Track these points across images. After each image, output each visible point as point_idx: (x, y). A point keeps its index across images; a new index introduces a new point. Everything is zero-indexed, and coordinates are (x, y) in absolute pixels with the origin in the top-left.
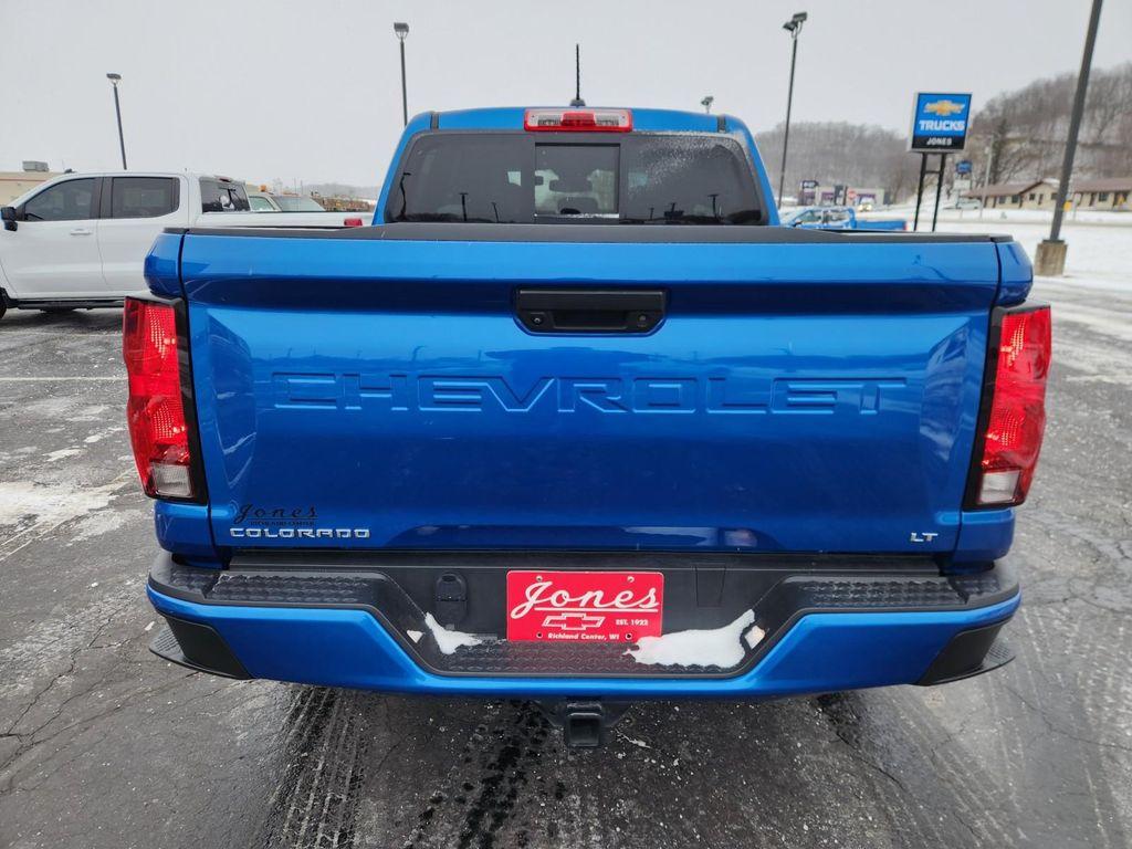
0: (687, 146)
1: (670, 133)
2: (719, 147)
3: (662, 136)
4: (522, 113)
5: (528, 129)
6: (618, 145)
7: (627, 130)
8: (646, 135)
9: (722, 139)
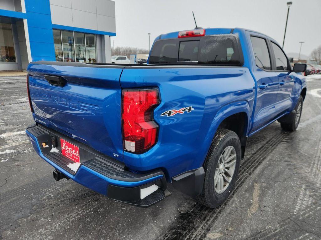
0: (219, 39)
1: (215, 35)
2: (229, 39)
3: (212, 37)
4: (178, 33)
5: (179, 37)
6: (200, 40)
7: (203, 35)
8: (208, 37)
9: (230, 36)
